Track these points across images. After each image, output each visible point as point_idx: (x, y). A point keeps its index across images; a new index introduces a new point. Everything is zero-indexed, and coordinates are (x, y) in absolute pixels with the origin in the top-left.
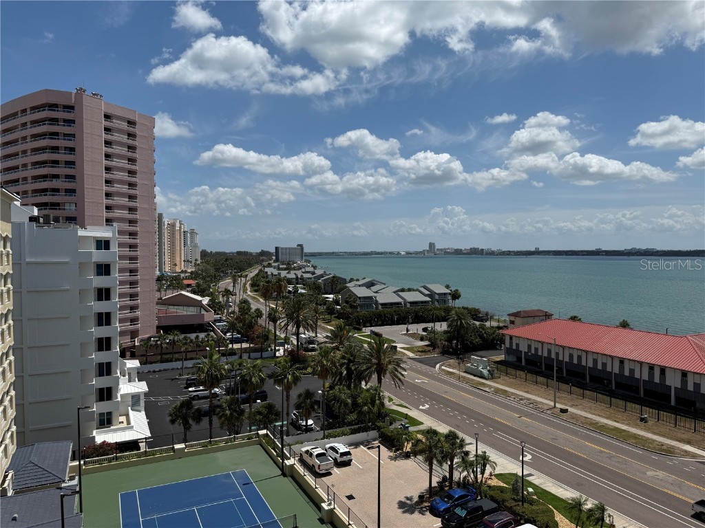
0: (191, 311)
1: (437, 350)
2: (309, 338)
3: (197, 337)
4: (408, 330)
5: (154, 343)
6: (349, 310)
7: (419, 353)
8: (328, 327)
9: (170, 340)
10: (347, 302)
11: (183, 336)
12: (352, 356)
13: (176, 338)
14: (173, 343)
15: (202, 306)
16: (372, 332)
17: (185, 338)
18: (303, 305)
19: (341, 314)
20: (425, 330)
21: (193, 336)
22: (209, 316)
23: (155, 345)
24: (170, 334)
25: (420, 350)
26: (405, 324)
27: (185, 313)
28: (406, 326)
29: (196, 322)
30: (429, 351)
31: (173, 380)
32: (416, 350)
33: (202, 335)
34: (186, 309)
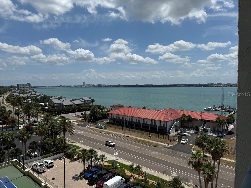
1: (86, 121)
2: (34, 121)
4: (75, 115)
6: (51, 108)
7: (80, 123)
8: (43, 116)
10: (50, 105)
12: (53, 126)
16: (61, 116)
18: (31, 107)
19: (48, 110)
20: (82, 114)
25: (80, 121)
26: (74, 112)
28: (75, 113)
30: (84, 121)
32: (79, 121)
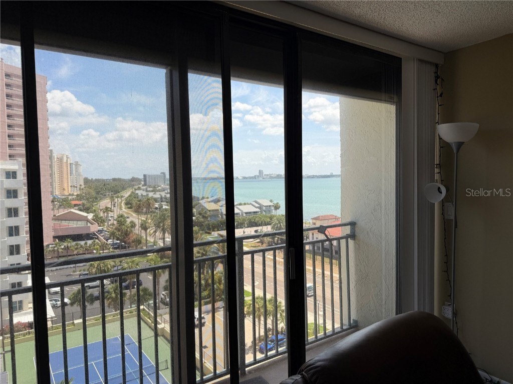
0: (81, 224)
1: (264, 245)
3: (86, 243)
4: (244, 233)
5: (52, 249)
6: (202, 220)
9: (65, 246)
10: (200, 214)
11: (75, 243)
13: (69, 245)
14: (67, 248)
15: (88, 221)
16: (219, 234)
17: (77, 244)
20: (256, 231)
21: (82, 243)
22: (94, 228)
23: (53, 250)
24: (65, 242)
25: (253, 245)
26: (242, 228)
27: (75, 226)
28: (243, 229)
29: (84, 232)
30: (259, 246)
31: (67, 276)
32: (250, 245)
33: (89, 242)
34: (75, 222)
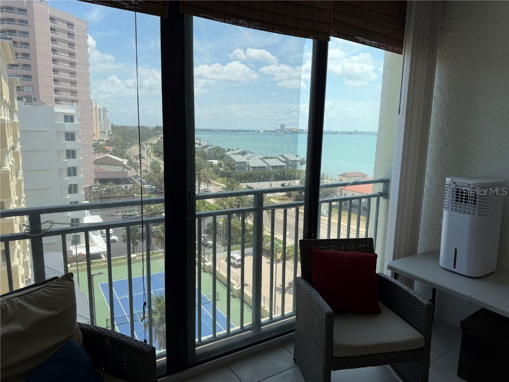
0: (118, 169)
1: (292, 198)
2: (205, 189)
3: (126, 187)
4: (271, 185)
5: (95, 191)
6: (231, 171)
7: (279, 200)
8: (216, 183)
9: (107, 189)
10: (228, 165)
11: (116, 186)
12: (241, 200)
13: (111, 187)
14: (108, 191)
15: (124, 166)
16: (247, 186)
17: (118, 187)
18: (203, 166)
19: (225, 173)
20: (283, 185)
21: (123, 186)
22: (132, 173)
23: (96, 192)
24: (106, 185)
25: (280, 198)
26: (270, 181)
27: (112, 170)
28: (270, 183)
29: (121, 177)
30: (286, 199)
31: (111, 216)
32: (278, 198)
33: (129, 186)
34: (113, 167)
